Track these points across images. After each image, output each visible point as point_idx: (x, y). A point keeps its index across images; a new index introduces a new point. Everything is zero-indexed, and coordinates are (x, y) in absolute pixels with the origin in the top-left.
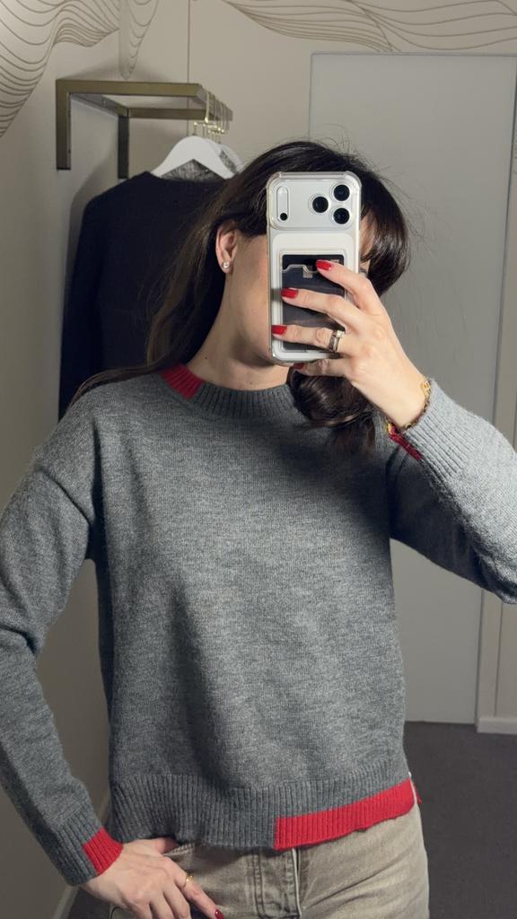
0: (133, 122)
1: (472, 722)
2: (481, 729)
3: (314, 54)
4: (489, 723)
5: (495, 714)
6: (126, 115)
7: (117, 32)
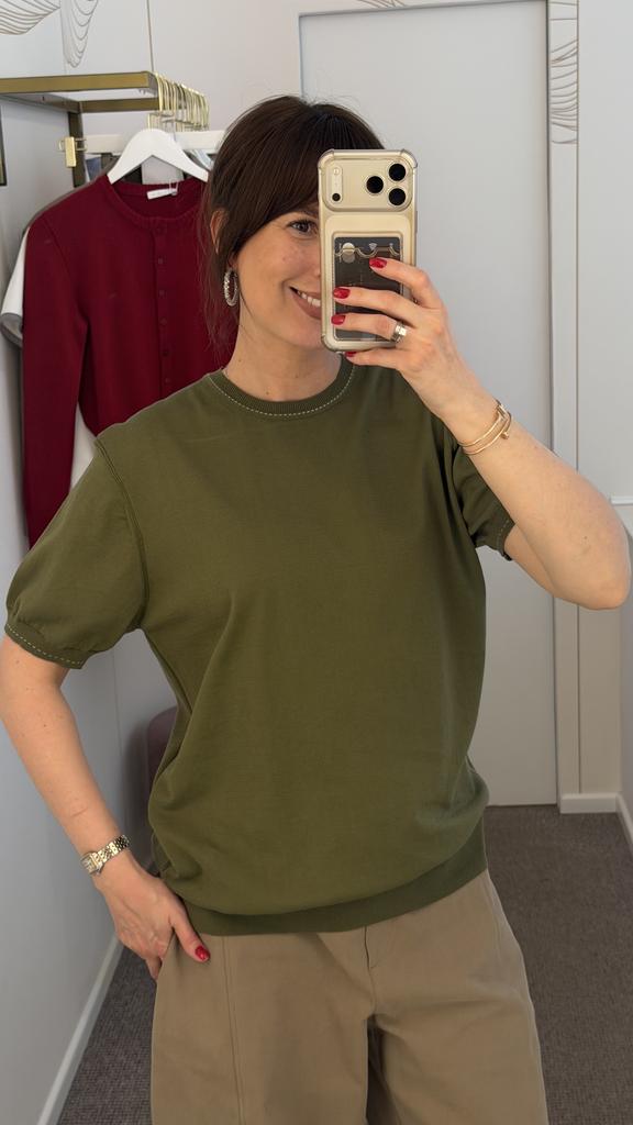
0: (86, 118)
1: (554, 802)
2: (563, 811)
3: (302, 17)
4: (574, 800)
5: (580, 792)
6: (75, 112)
7: (58, 11)
